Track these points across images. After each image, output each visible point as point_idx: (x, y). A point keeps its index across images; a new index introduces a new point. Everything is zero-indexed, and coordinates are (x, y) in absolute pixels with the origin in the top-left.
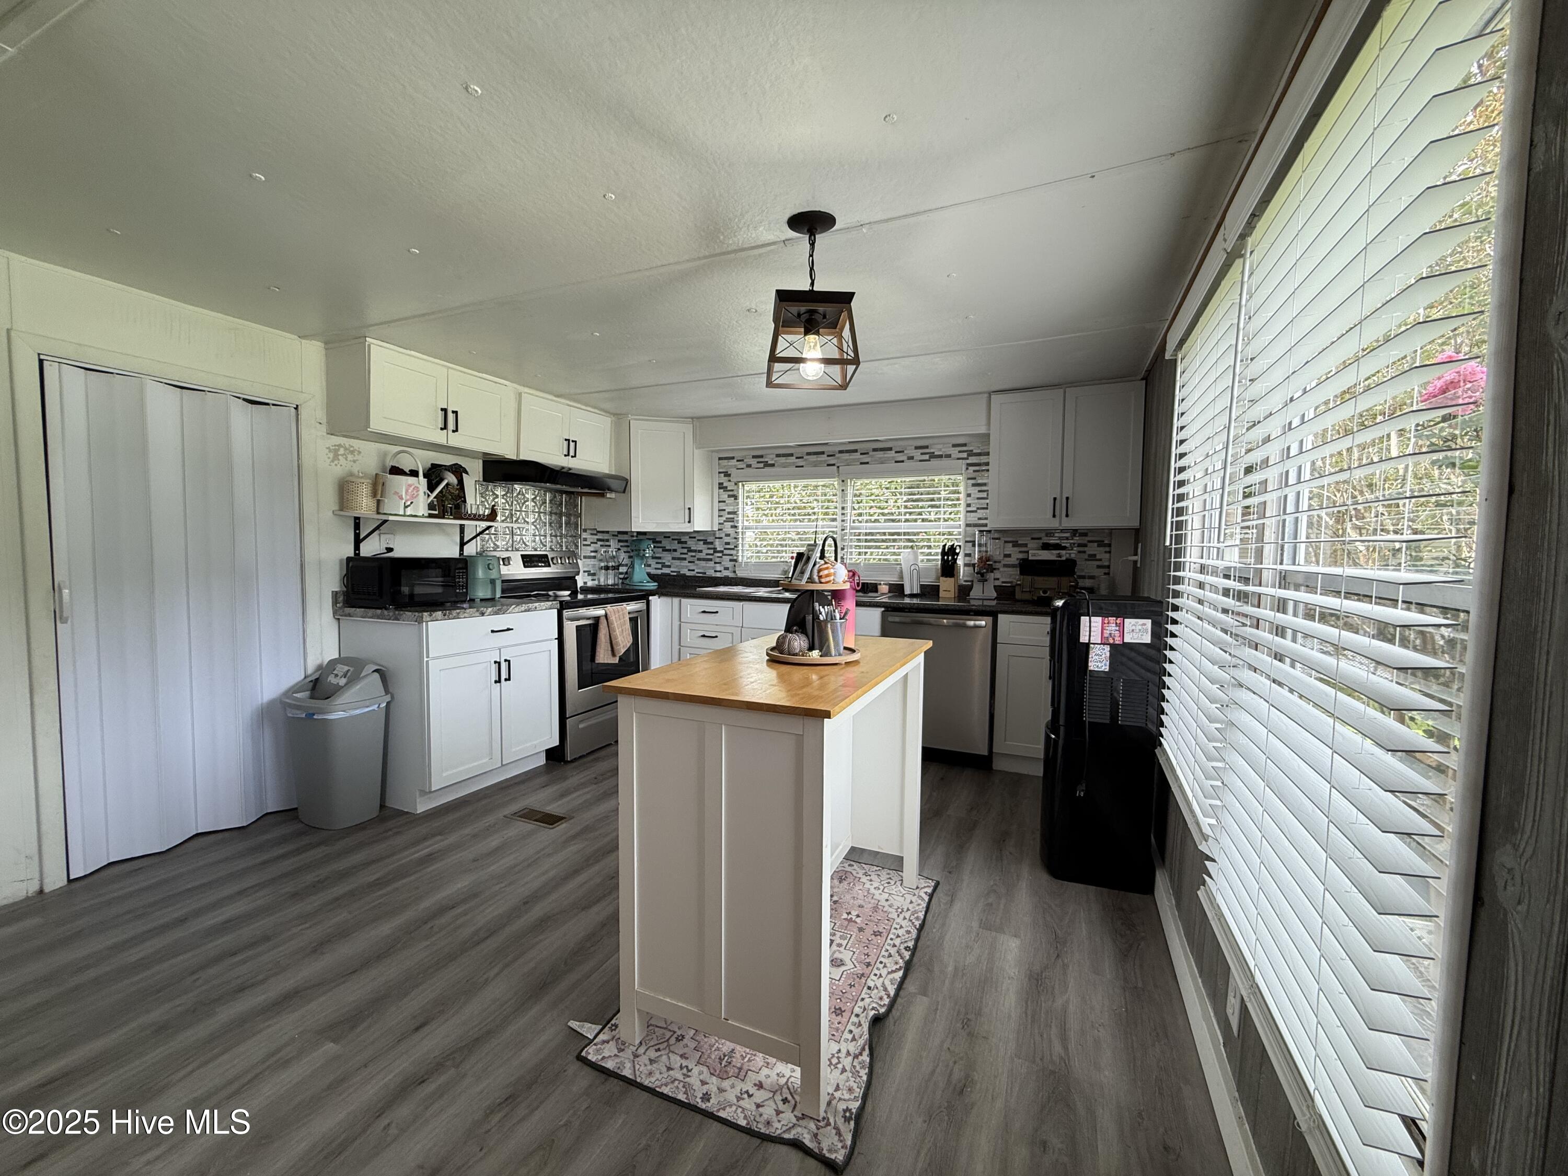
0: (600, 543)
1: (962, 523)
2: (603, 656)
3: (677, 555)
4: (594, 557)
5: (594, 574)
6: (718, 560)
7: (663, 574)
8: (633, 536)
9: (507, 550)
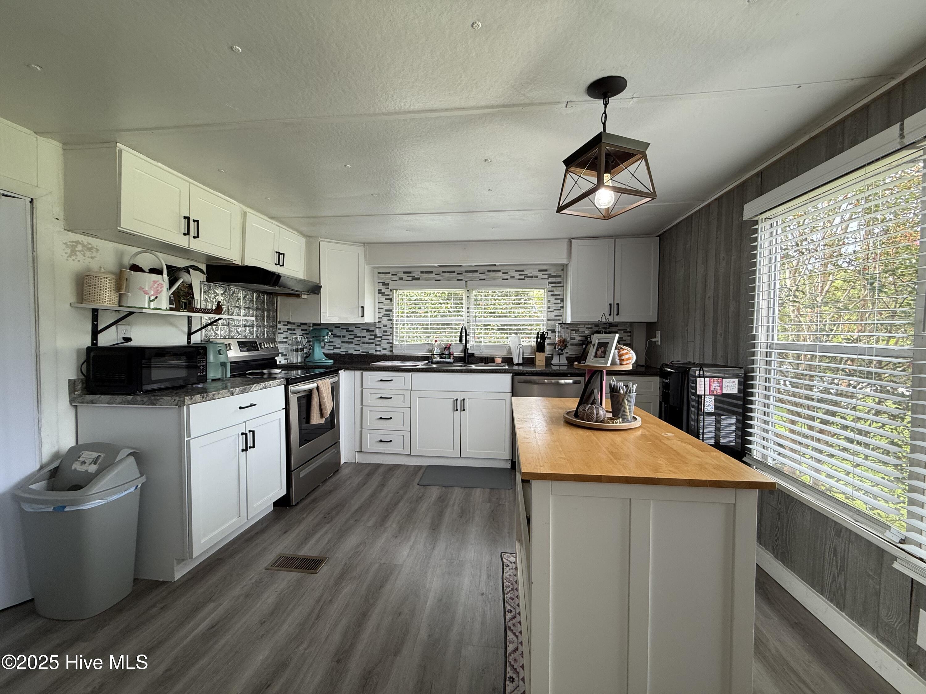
0: (289, 332)
1: (545, 319)
2: (316, 419)
3: (346, 339)
4: (286, 342)
5: (286, 355)
6: (378, 343)
7: (334, 354)
8: (310, 327)
9: (225, 338)
